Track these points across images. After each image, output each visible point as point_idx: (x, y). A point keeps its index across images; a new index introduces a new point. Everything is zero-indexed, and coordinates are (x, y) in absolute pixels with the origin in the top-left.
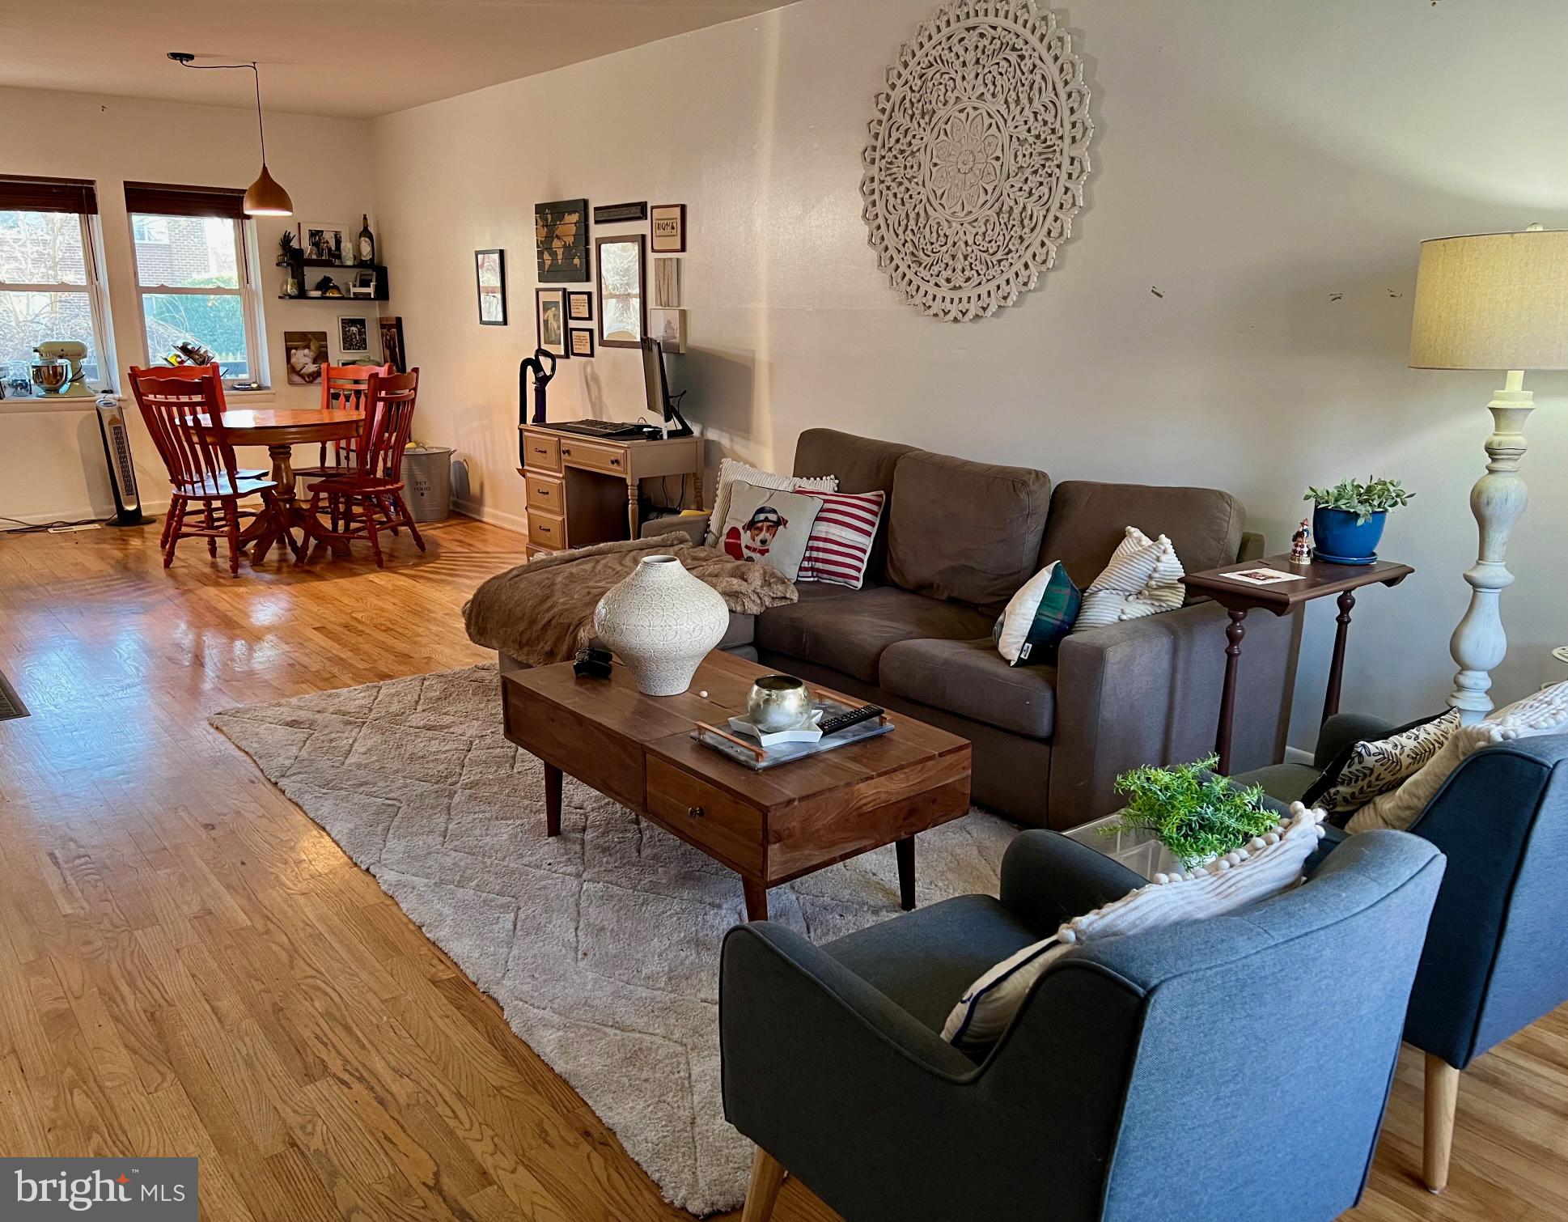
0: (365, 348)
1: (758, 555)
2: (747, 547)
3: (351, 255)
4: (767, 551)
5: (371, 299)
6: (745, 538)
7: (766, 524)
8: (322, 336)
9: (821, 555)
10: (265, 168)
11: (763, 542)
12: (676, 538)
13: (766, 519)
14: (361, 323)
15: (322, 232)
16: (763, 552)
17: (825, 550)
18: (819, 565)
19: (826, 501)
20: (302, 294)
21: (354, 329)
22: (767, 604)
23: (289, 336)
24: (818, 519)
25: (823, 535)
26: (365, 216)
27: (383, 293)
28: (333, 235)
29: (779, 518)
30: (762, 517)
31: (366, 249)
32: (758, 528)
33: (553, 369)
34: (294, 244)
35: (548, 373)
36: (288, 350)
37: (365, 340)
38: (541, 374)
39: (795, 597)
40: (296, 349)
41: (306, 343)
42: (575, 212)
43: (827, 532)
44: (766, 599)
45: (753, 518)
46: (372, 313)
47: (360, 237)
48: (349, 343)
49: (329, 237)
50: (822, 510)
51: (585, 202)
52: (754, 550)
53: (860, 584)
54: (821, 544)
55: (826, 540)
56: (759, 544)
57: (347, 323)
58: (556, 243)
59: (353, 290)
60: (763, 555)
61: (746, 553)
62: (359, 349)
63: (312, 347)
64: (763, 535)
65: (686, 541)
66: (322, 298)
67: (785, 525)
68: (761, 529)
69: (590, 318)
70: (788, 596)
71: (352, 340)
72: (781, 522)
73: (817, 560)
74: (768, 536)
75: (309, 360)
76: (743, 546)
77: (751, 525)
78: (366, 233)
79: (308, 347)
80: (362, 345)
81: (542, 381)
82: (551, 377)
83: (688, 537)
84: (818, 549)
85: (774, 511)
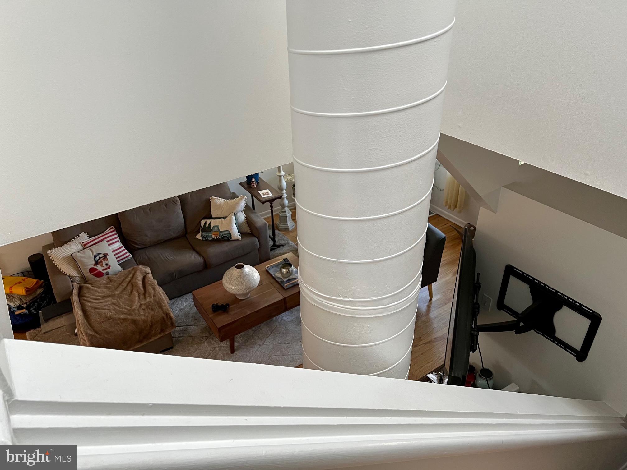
1: (109, 269)
2: (103, 270)
4: (110, 266)
6: (99, 268)
7: (101, 259)
11: (106, 265)
13: (100, 258)
16: (109, 268)
29: (104, 254)
30: (97, 258)
32: (100, 262)
45: (95, 261)
52: (106, 269)
53: (131, 256)
55: (114, 251)
61: (104, 272)
64: (104, 263)
67: (108, 255)
68: (101, 262)
72: (106, 255)
74: (106, 262)
76: (101, 271)
77: (97, 263)
85: (100, 254)
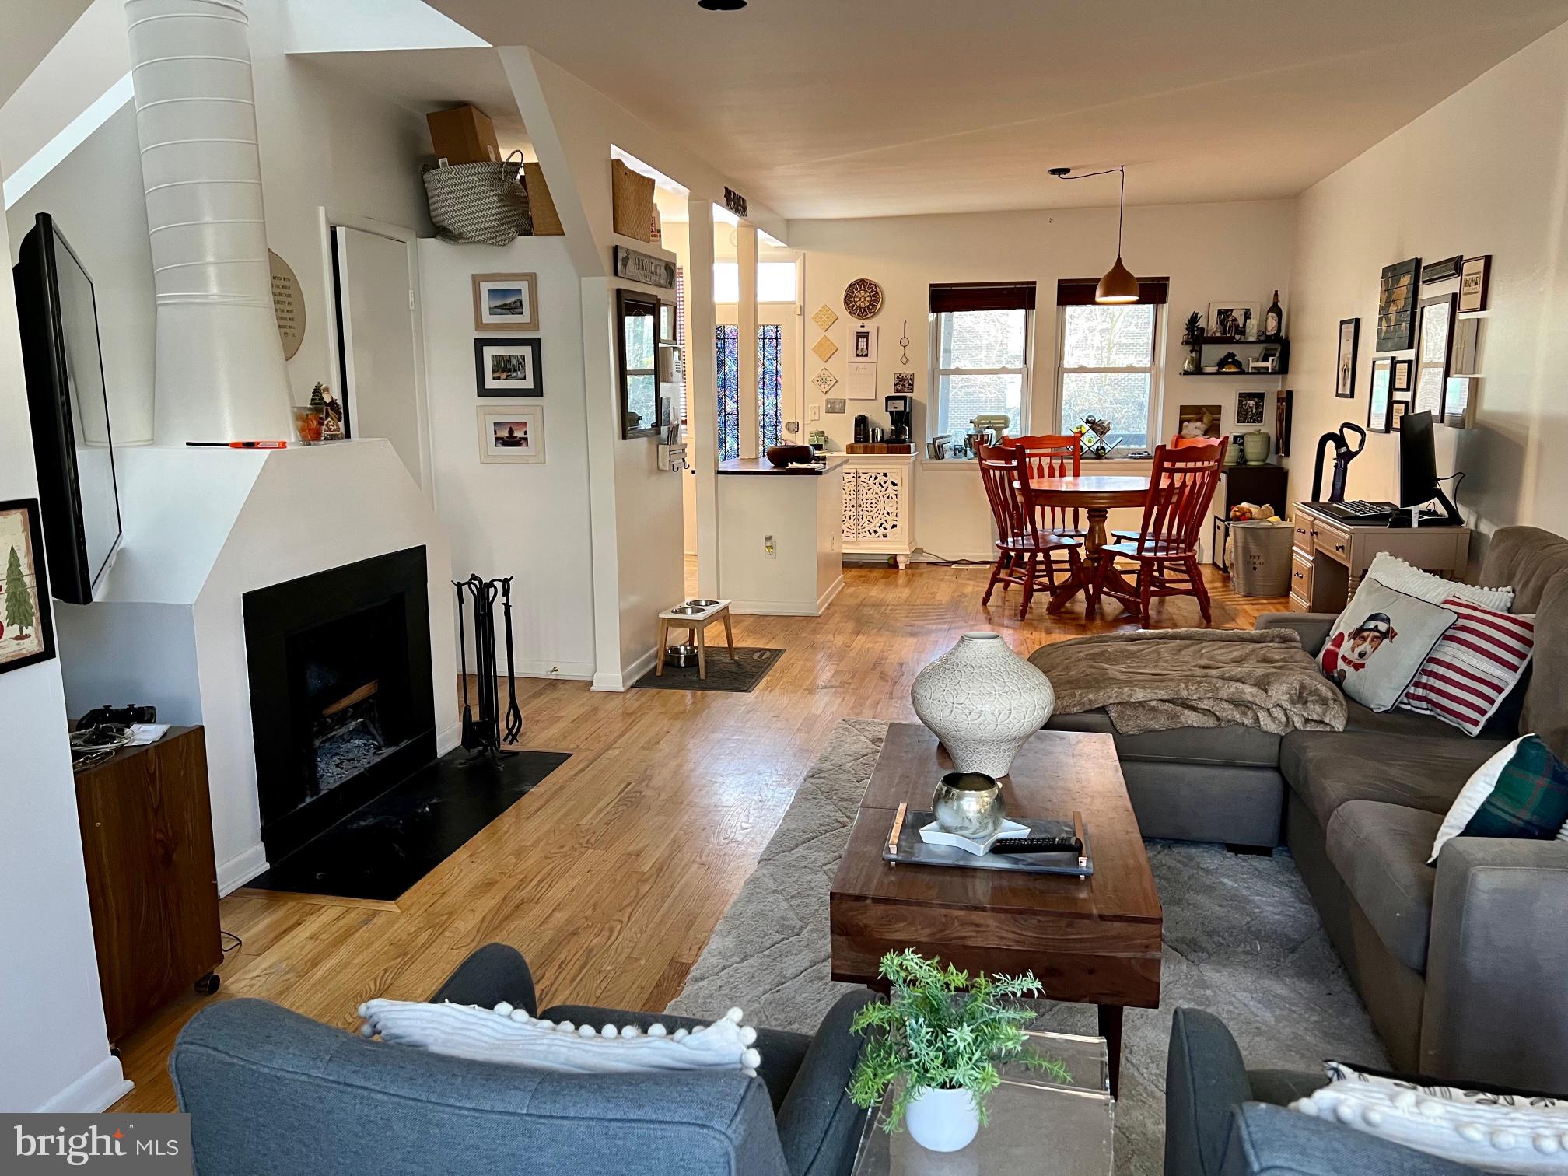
0: (1261, 421)
1: (1352, 669)
2: (1344, 658)
3: (1255, 331)
4: (1363, 666)
5: (1268, 373)
6: (1346, 647)
7: (1373, 634)
8: (1217, 410)
9: (1438, 684)
10: (1119, 259)
11: (1362, 655)
12: (1279, 636)
13: (1376, 629)
14: (1260, 396)
15: (1232, 310)
16: (1358, 667)
17: (1444, 679)
18: (1433, 696)
19: (1460, 616)
20: (1198, 370)
21: (1251, 403)
22: (1297, 725)
23: (1184, 410)
24: (1445, 637)
25: (1447, 659)
26: (1276, 291)
27: (1283, 368)
28: (1242, 312)
29: (1389, 629)
30: (1372, 625)
31: (1272, 324)
33: (1361, 445)
34: (1201, 324)
35: (1354, 448)
36: (1181, 422)
37: (1261, 413)
38: (1343, 450)
39: (1339, 726)
40: (1189, 421)
41: (1198, 416)
42: (1408, 273)
43: (1454, 657)
44: (1296, 719)
45: (1363, 625)
46: (1271, 387)
47: (1268, 312)
48: (1243, 416)
49: (1238, 315)
50: (1454, 626)
51: (1418, 262)
52: (1350, 663)
53: (1475, 732)
54: (1441, 670)
55: (1449, 666)
56: (1356, 655)
57: (1244, 397)
58: (1393, 308)
59: (1253, 365)
60: (1357, 670)
62: (1254, 422)
63: (1205, 420)
64: (1366, 646)
65: (1294, 640)
66: (1218, 373)
67: (1392, 638)
68: (1364, 639)
69: (1408, 389)
70: (1327, 720)
71: (1248, 412)
72: (1390, 634)
73: (1432, 689)
74: (1370, 649)
75: (1199, 432)
76: (1340, 656)
77: (1357, 633)
78: (1275, 309)
79: (1200, 420)
80: (1258, 417)
81: (1345, 457)
82: (1357, 453)
83: (1298, 638)
84: (1436, 676)
85: (1388, 620)
